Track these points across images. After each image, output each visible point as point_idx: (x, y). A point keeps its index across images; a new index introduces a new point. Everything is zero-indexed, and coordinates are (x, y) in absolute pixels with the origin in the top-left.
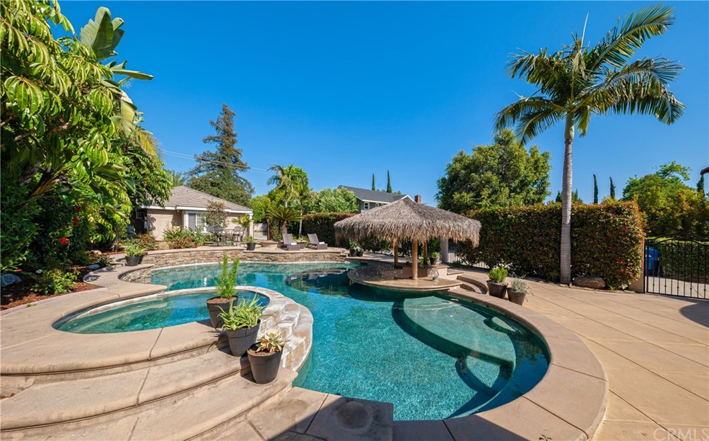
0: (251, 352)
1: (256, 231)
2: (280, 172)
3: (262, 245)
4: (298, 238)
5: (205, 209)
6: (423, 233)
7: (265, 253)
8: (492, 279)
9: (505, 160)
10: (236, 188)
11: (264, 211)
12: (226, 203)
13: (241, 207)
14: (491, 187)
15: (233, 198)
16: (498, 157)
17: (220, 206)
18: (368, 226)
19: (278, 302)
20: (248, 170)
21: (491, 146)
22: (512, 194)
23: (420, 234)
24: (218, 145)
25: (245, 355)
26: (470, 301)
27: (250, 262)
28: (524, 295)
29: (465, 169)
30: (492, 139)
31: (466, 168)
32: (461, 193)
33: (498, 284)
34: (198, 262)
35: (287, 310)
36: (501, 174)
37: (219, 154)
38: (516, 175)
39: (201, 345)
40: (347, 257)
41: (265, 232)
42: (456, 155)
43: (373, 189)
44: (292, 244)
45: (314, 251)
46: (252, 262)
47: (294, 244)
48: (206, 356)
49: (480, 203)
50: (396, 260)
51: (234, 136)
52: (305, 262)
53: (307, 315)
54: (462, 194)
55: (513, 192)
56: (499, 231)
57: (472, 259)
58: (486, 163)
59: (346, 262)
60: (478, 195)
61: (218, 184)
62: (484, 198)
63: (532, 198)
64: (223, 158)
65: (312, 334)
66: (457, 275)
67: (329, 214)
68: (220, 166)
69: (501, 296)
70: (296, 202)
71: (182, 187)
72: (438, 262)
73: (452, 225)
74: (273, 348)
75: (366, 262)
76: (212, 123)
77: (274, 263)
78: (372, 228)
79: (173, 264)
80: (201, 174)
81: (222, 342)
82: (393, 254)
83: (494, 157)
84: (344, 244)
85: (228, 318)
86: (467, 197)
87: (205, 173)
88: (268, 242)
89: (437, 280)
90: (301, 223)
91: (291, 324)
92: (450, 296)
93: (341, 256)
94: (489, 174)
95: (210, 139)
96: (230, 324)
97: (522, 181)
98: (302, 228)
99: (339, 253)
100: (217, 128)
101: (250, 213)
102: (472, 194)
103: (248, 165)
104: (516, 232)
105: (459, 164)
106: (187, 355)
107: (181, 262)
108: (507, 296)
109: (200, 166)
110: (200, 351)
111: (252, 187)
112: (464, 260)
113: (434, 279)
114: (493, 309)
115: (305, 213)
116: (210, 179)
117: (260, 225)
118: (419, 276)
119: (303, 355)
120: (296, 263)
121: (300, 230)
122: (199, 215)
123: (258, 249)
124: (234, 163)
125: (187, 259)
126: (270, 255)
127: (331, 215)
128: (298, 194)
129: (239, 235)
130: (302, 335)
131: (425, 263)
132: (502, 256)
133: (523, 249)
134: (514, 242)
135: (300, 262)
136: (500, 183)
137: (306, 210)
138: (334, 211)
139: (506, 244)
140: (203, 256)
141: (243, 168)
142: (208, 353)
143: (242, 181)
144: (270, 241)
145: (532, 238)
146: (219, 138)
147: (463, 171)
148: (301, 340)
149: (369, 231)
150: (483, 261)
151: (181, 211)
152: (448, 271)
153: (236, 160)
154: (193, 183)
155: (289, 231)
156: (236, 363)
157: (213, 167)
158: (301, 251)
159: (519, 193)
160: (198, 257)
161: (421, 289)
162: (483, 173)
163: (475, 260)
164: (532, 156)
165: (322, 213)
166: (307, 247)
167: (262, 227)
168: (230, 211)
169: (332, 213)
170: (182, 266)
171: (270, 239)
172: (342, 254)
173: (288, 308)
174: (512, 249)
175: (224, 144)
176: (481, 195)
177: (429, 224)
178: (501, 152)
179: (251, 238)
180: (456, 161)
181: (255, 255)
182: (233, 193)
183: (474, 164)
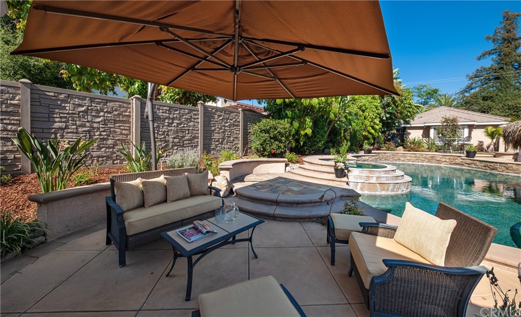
3: (496, 155)
10: (516, 97)
17: (453, 120)
24: (495, 57)
27: (468, 168)
34: (421, 162)
37: (495, 66)
46: (470, 168)
61: (491, 97)
64: (501, 68)
68: (496, 78)
77: (493, 172)
79: (403, 161)
87: (478, 89)
95: (485, 55)
100: (494, 40)
101: (505, 124)
107: (409, 160)
109: (472, 84)
116: (482, 94)
124: (517, 69)
125: (413, 158)
126: (489, 164)
140: (425, 158)
146: (496, 49)
154: (463, 102)
157: (487, 81)
160: (422, 159)
170: (409, 163)
175: (502, 54)
181: (473, 162)
182: (511, 104)
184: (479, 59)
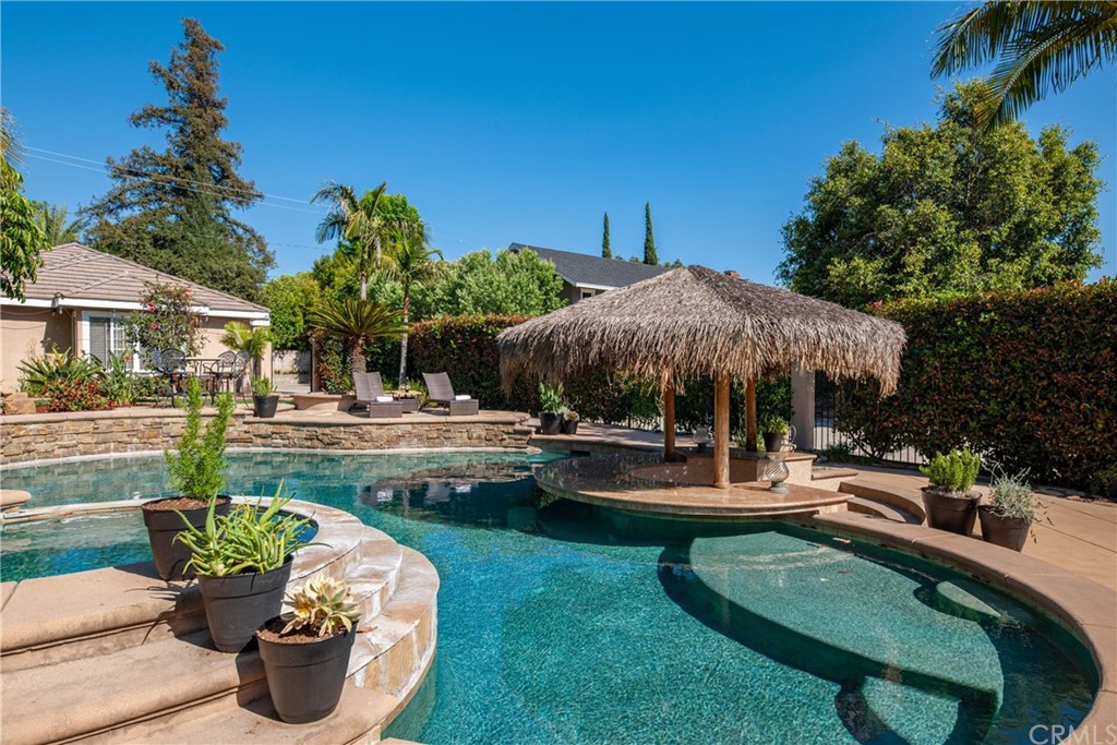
0: (266, 636)
1: (279, 370)
2: (345, 204)
3: (298, 402)
4: (396, 386)
5: (138, 306)
6: (743, 353)
7: (304, 425)
8: (937, 483)
9: (974, 169)
10: (224, 252)
11: (300, 317)
12: (197, 291)
13: (237, 301)
14: (934, 242)
15: (214, 280)
16: (954, 158)
17: (179, 298)
18: (592, 335)
19: (340, 530)
20: (258, 201)
21: (934, 129)
22: (991, 261)
23: (736, 354)
24: (173, 132)
25: (252, 646)
26: (876, 543)
27: (262, 450)
28: (1028, 525)
29: (860, 194)
30: (938, 108)
31: (862, 190)
32: (848, 260)
33: (954, 495)
34: (116, 450)
35: (365, 554)
36: (961, 207)
37: (176, 158)
38: (1004, 210)
39: (125, 620)
40: (534, 436)
41: (304, 375)
42: (835, 154)
43: (606, 254)
44: (381, 399)
45: (442, 419)
46: (270, 450)
47: (386, 399)
48: (140, 652)
49: (902, 287)
50: (669, 442)
51: (219, 106)
52: (416, 450)
53: (422, 571)
54: (853, 264)
55: (994, 257)
56: (956, 359)
57: (882, 440)
58: (922, 176)
59: (530, 449)
60: (896, 266)
61: (172, 240)
62: (911, 274)
63: (1049, 271)
64: (188, 168)
65: (434, 621)
66: (839, 481)
67: (483, 318)
68: (180, 192)
69: (962, 528)
70: (392, 288)
71: (73, 247)
72: (786, 447)
73: (824, 330)
74: (328, 624)
75: (586, 448)
76: (156, 70)
77: (331, 451)
78: (602, 341)
79: (46, 455)
80: (125, 214)
81: (187, 617)
82: (662, 428)
83: (941, 159)
84: (524, 400)
85: (202, 542)
86: (867, 271)
87: (137, 211)
88: (312, 395)
89: (781, 489)
90: (405, 343)
91: (379, 587)
92: (819, 530)
93: (516, 432)
94: (927, 207)
95: (149, 114)
96: (209, 558)
97: (1019, 226)
98: (409, 360)
99: (512, 423)
100: (171, 85)
101: (261, 319)
102: (879, 263)
103: (258, 189)
104: (1004, 362)
105: (844, 181)
106: (87, 646)
107: (70, 450)
108: (977, 529)
109: (123, 191)
110: (123, 637)
111: (269, 249)
112: (857, 442)
113: (775, 484)
114: (939, 562)
115: (416, 318)
116: (150, 227)
117: (291, 356)
118: (733, 479)
119: (411, 672)
120: (391, 451)
121: (403, 364)
122: (121, 322)
123: (284, 414)
124: (218, 181)
125: (87, 439)
126: (320, 431)
127: (488, 323)
128: (395, 266)
129: (231, 376)
130: (408, 616)
131: (750, 447)
132: (964, 427)
133: (1023, 408)
134: (998, 390)
135: (403, 450)
136: (958, 229)
137: (420, 310)
138: (498, 310)
139: (976, 394)
140: (133, 432)
141: (244, 196)
142: (146, 646)
143: (240, 231)
144: (321, 394)
145: (1048, 375)
146: (175, 111)
147: (857, 201)
148: (406, 629)
149: (595, 349)
150: (910, 442)
151: (70, 310)
152: (813, 470)
153: (224, 175)
154: (104, 238)
155: (371, 367)
156: (225, 668)
157: (159, 193)
158: (406, 418)
159: (1011, 260)
160: (117, 436)
161: (740, 510)
162: (909, 206)
163: (889, 441)
164: (1048, 155)
165: (463, 317)
166: (420, 410)
167: (296, 361)
168: (205, 311)
169: (491, 316)
170: (72, 459)
171: (319, 390)
172: (517, 427)
173: (367, 550)
174: (993, 408)
175: (189, 130)
176: (904, 266)
177: (762, 327)
178: (963, 145)
179: (266, 382)
180: (837, 170)
181: (277, 429)
182: (215, 267)
183: (886, 178)
184: (137, 121)
